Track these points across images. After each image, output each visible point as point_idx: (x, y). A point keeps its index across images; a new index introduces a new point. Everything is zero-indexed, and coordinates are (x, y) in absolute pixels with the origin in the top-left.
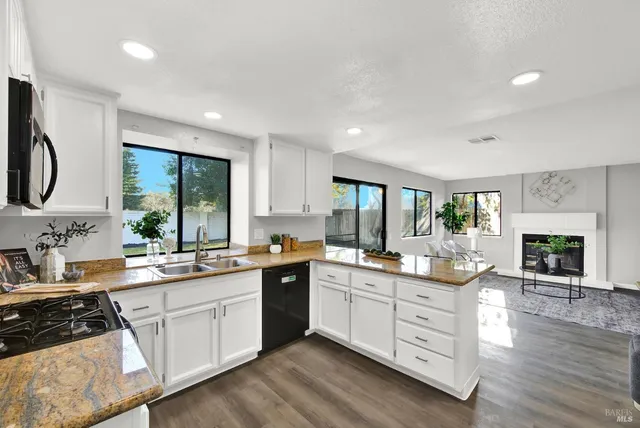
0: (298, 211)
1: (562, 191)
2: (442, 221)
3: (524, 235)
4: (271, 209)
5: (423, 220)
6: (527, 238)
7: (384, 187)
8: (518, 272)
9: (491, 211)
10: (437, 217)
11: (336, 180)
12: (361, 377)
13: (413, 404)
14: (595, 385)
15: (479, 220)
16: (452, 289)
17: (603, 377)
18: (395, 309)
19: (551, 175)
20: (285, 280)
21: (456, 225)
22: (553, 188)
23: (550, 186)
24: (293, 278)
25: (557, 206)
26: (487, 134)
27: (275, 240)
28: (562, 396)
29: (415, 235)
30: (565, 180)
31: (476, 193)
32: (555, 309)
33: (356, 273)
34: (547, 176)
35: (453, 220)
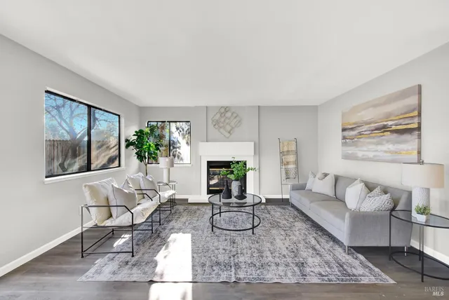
1: (232, 124)
2: (134, 151)
3: (208, 162)
6: (211, 165)
8: (205, 198)
19: (227, 109)
22: (227, 121)
30: (235, 115)
31: (170, 122)
34: (223, 110)
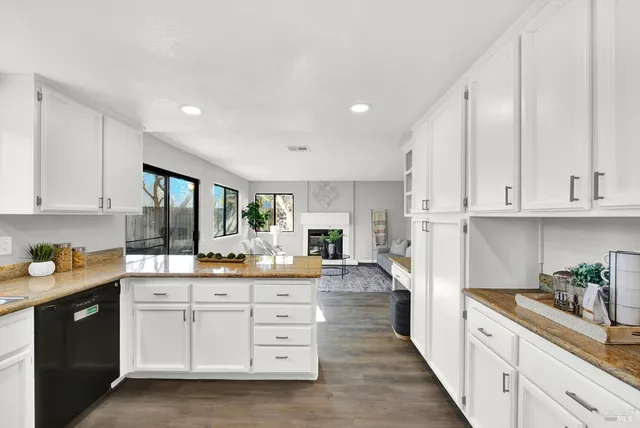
0: (92, 206)
1: (331, 197)
2: (248, 220)
3: (309, 230)
4: (39, 202)
5: (231, 219)
6: (312, 233)
7: (196, 182)
9: (287, 212)
10: (243, 216)
11: (147, 168)
12: (217, 405)
13: (279, 406)
14: (377, 330)
15: (277, 219)
16: (309, 282)
17: (377, 324)
18: (251, 315)
20: (79, 316)
21: (260, 223)
22: (326, 194)
23: (323, 192)
24: (95, 310)
25: (328, 208)
26: (302, 145)
27: (40, 254)
28: (367, 346)
29: (225, 235)
30: (333, 189)
31: (275, 195)
32: (336, 285)
33: (198, 284)
34: (322, 185)
35: (257, 218)
